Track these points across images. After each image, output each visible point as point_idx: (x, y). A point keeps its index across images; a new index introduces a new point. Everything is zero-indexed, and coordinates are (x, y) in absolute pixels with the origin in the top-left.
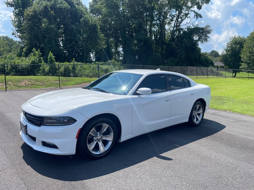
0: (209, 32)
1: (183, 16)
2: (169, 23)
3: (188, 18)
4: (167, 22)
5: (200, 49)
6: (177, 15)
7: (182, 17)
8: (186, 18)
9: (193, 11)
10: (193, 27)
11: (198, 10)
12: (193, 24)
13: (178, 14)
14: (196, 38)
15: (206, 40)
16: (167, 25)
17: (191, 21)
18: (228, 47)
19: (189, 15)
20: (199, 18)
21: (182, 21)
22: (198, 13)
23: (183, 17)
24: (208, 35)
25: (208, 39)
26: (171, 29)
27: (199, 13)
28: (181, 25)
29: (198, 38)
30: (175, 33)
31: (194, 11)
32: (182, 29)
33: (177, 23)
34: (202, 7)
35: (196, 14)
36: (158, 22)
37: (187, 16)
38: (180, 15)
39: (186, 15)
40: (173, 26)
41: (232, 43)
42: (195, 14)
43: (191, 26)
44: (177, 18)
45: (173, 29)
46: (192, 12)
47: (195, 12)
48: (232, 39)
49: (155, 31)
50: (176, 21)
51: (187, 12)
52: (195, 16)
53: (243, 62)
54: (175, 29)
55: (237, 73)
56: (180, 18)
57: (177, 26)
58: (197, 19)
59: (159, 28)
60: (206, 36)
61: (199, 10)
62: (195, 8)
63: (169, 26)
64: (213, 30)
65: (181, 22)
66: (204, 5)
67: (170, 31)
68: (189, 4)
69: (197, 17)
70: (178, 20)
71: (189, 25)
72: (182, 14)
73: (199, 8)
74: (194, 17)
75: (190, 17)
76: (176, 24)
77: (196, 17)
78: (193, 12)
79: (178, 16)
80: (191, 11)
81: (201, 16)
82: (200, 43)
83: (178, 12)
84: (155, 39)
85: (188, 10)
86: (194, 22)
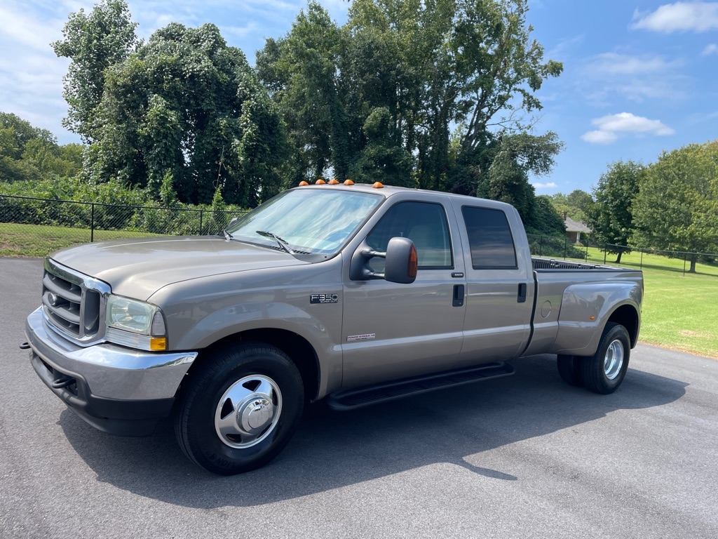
0: (553, 149)
1: (493, 101)
2: (459, 117)
3: (505, 108)
4: (455, 113)
5: (531, 189)
6: (479, 99)
7: (491, 105)
8: (502, 107)
9: (519, 90)
10: (518, 132)
11: (532, 89)
12: (518, 122)
13: (482, 96)
14: (521, 160)
15: (546, 168)
16: (454, 120)
17: (514, 115)
18: (603, 186)
19: (508, 103)
20: (534, 109)
21: (492, 114)
22: (532, 97)
23: (493, 104)
24: (553, 157)
25: (551, 167)
26: (464, 130)
27: (534, 98)
28: (489, 122)
29: (526, 160)
30: (473, 143)
31: (522, 91)
32: (490, 136)
33: (478, 119)
34: (542, 82)
35: (528, 98)
36: (431, 112)
37: (503, 103)
38: (485, 100)
39: (502, 100)
40: (469, 123)
41: (612, 179)
42: (526, 99)
43: (513, 127)
44: (477, 105)
45: (467, 130)
46: (517, 92)
47: (525, 95)
48: (613, 167)
49: (423, 133)
50: (477, 114)
51: (502, 93)
52: (524, 102)
53: (635, 228)
54: (473, 132)
55: (623, 254)
56: (485, 107)
57: (479, 129)
58: (529, 110)
59: (432, 126)
60: (546, 157)
61: (534, 90)
62: (525, 85)
63: (458, 124)
64: (565, 146)
65: (489, 118)
66: (548, 77)
67: (460, 136)
68: (511, 73)
69: (529, 108)
70: (480, 111)
71: (507, 124)
72: (492, 97)
73: (536, 84)
74: (521, 105)
75: (510, 106)
76: (475, 120)
77: (526, 106)
78: (520, 92)
79: (482, 104)
80: (515, 89)
81: (538, 106)
82: (530, 174)
83: (483, 91)
84: (421, 155)
85: (506, 88)
86: (521, 119)
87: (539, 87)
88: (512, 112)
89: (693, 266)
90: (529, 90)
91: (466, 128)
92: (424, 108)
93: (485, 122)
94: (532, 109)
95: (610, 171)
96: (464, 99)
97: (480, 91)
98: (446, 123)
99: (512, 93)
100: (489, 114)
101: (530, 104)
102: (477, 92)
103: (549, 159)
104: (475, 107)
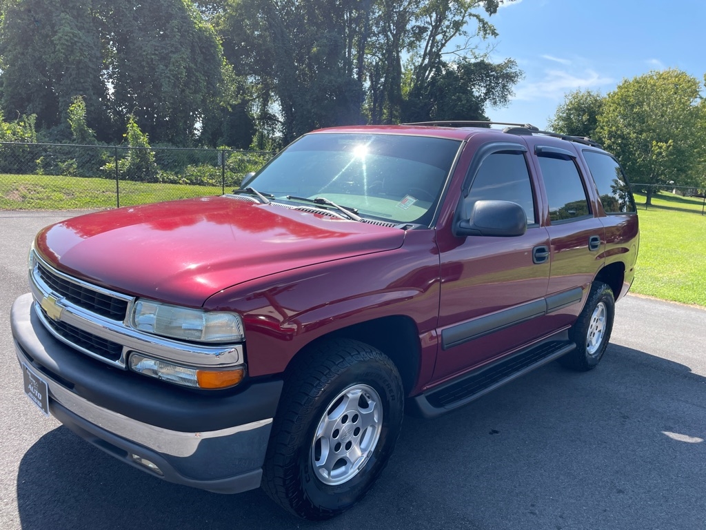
0: (510, 78)
1: (448, 27)
2: (411, 45)
3: (460, 34)
4: (407, 40)
6: (434, 24)
7: (445, 32)
8: (457, 34)
9: (474, 16)
10: (473, 61)
11: (488, 14)
12: (473, 51)
13: (436, 21)
14: (478, 91)
15: (504, 98)
16: (405, 49)
17: (469, 43)
18: (560, 118)
19: (464, 28)
20: (490, 37)
21: (446, 41)
22: (487, 23)
23: (448, 30)
24: (511, 86)
25: (509, 97)
26: (417, 60)
27: (489, 24)
28: (442, 51)
29: (484, 90)
30: (427, 74)
31: (477, 17)
32: (445, 65)
33: (432, 47)
34: (498, 6)
35: (484, 24)
36: (382, 39)
37: (457, 30)
38: (440, 26)
39: (457, 25)
40: (422, 53)
41: (569, 110)
42: (481, 26)
43: (468, 56)
44: (431, 32)
45: (420, 60)
46: (472, 17)
47: (481, 20)
48: (570, 98)
49: (374, 63)
50: (431, 42)
51: (458, 18)
52: (480, 29)
54: (426, 61)
56: (439, 33)
57: (434, 57)
58: (484, 38)
59: (383, 55)
60: (504, 86)
61: (490, 15)
62: (481, 9)
63: (411, 53)
64: (523, 75)
65: (443, 45)
67: (413, 67)
69: (485, 34)
70: (434, 38)
71: (462, 53)
72: (447, 23)
73: (492, 8)
74: (477, 32)
75: (465, 32)
76: (429, 48)
77: (482, 33)
78: (475, 18)
79: (436, 27)
80: (470, 15)
81: (494, 33)
82: (488, 105)
83: (437, 17)
84: (373, 87)
85: (461, 12)
86: (477, 47)
87: (495, 11)
88: (467, 39)
89: (649, 200)
90: (485, 15)
91: (420, 57)
92: (375, 35)
93: (440, 50)
94: (487, 36)
95: (568, 102)
96: (418, 24)
97: (434, 15)
98: (398, 52)
99: (467, 18)
100: (444, 42)
101: (485, 30)
102: (431, 17)
103: (507, 89)
104: (429, 33)
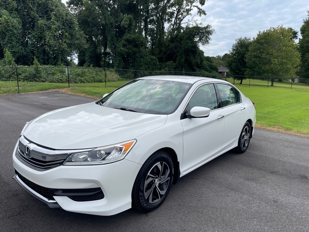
0: (209, 33)
2: (169, 20)
4: (167, 18)
5: (202, 52)
8: (188, 15)
11: (201, 5)
12: (196, 22)
14: (196, 39)
15: (207, 42)
16: (167, 22)
17: (193, 18)
18: (234, 50)
19: (191, 12)
20: (203, 15)
21: (184, 18)
23: (184, 13)
24: (210, 36)
25: (209, 41)
26: (171, 27)
27: (203, 10)
28: (182, 22)
30: (175, 32)
31: (197, 7)
32: (183, 28)
35: (200, 10)
37: (188, 13)
39: (188, 11)
40: (173, 23)
41: (238, 46)
43: (194, 24)
46: (194, 7)
48: (238, 41)
51: (187, 8)
52: (198, 12)
53: (248, 68)
54: (175, 27)
55: (243, 80)
56: (180, 14)
58: (200, 16)
62: (198, 3)
63: (169, 24)
64: (215, 31)
65: (182, 20)
69: (201, 14)
72: (183, 10)
75: (192, 14)
76: (176, 21)
77: (199, 14)
81: (204, 13)
82: (200, 45)
85: (189, 5)
87: (204, 4)
89: (272, 83)
95: (237, 42)
96: (170, 11)
99: (192, 8)
102: (176, 7)
103: (208, 38)
104: (175, 15)
